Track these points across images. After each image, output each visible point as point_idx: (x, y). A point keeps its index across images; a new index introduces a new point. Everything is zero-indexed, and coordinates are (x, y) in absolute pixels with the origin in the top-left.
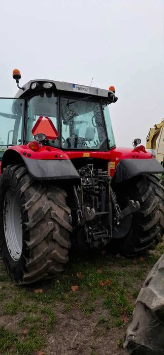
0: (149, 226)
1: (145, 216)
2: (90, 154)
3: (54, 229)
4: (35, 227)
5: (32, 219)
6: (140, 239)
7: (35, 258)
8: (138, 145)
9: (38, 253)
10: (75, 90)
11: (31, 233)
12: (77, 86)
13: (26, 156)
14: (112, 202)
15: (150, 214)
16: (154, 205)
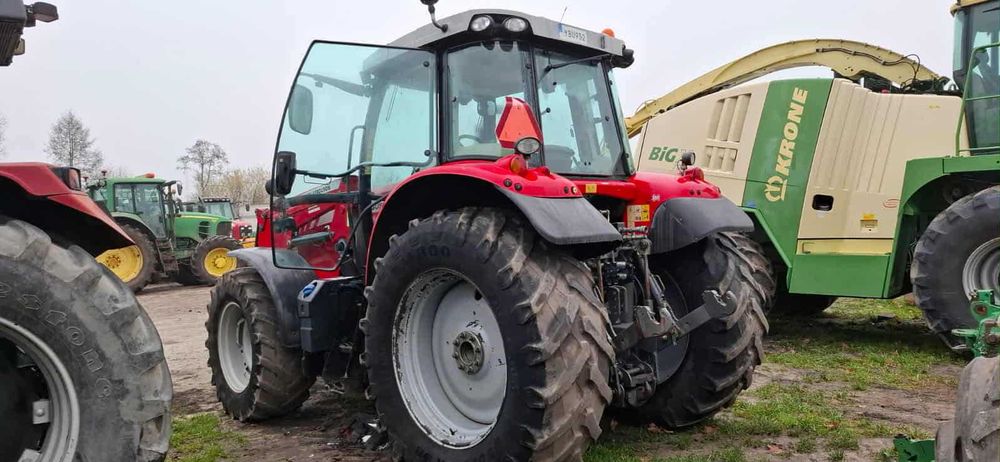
0: (737, 349)
1: (729, 327)
2: (599, 187)
3: (590, 359)
4: (559, 352)
5: (548, 334)
6: (716, 381)
7: (556, 427)
8: (689, 168)
9: (562, 414)
10: (563, 37)
11: (549, 368)
12: (566, 28)
13: (511, 189)
14: (653, 297)
15: (737, 324)
16: (743, 303)
